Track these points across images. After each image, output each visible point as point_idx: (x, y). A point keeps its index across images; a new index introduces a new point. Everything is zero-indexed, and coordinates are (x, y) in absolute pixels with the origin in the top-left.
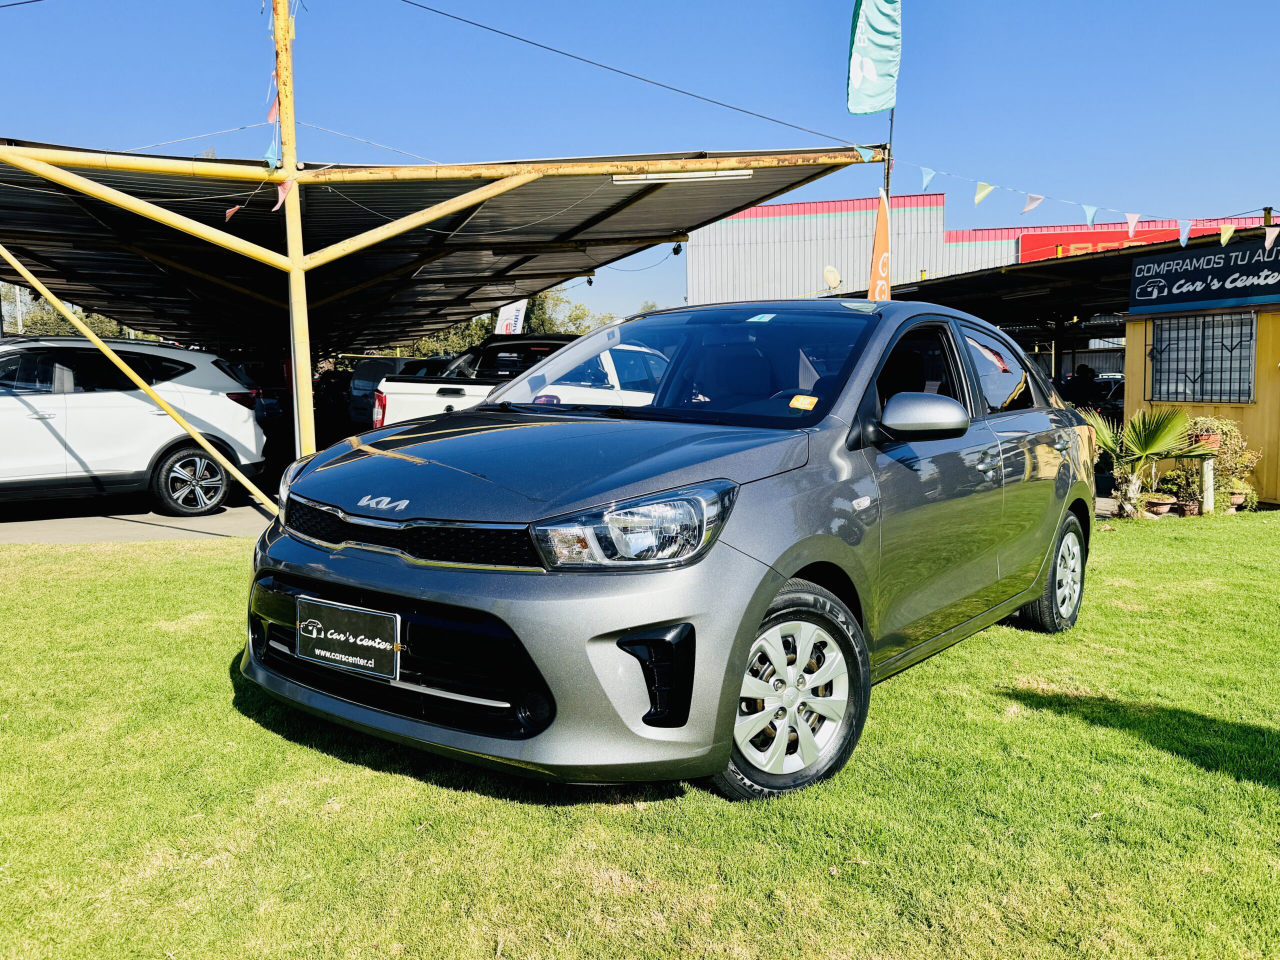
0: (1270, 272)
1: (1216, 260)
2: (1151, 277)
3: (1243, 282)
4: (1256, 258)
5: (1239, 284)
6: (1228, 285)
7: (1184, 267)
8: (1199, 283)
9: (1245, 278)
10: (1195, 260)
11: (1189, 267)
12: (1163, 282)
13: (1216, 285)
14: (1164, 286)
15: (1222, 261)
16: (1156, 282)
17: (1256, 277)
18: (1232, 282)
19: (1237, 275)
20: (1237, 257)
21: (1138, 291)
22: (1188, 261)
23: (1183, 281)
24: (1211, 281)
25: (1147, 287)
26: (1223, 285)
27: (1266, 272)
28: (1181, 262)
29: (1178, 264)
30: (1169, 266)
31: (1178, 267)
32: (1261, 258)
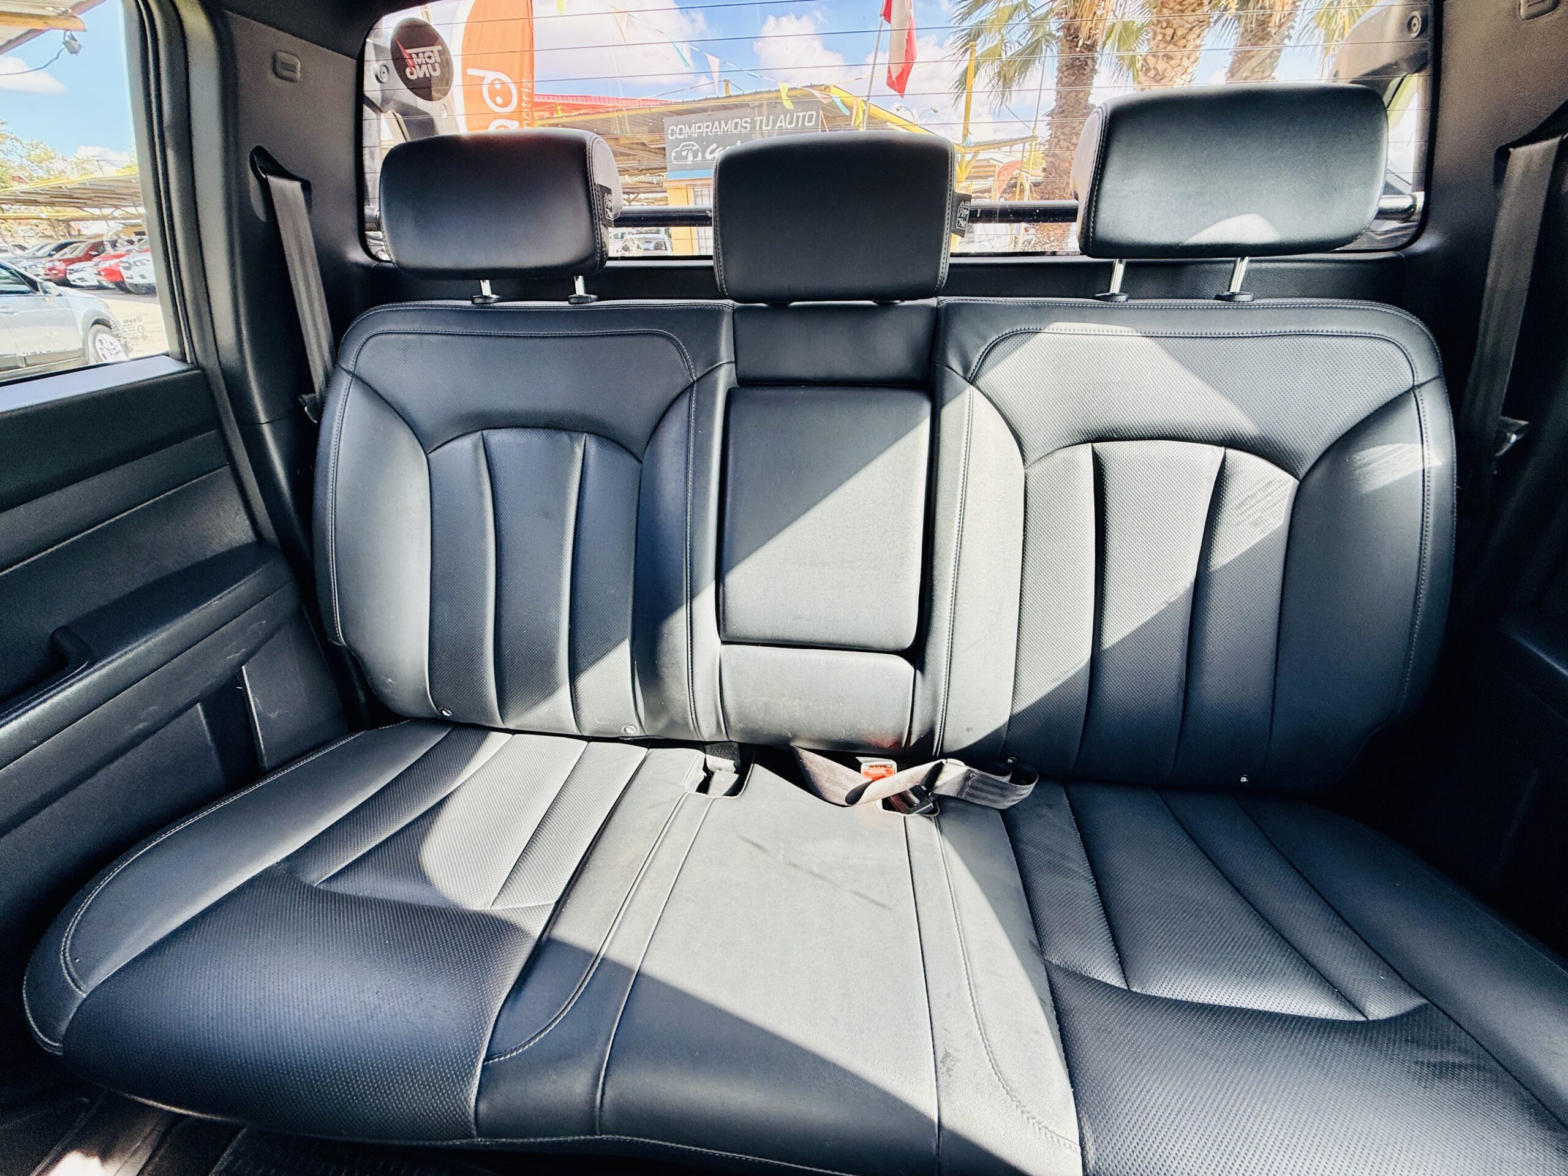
1: (744, 125)
2: (684, 140)
4: (779, 124)
7: (714, 130)
10: (723, 122)
11: (718, 130)
12: (697, 147)
14: (698, 151)
15: (748, 125)
16: (689, 145)
20: (761, 121)
21: (673, 154)
22: (717, 123)
23: (714, 146)
25: (681, 151)
28: (710, 124)
29: (708, 127)
30: (699, 128)
31: (709, 130)
32: (783, 124)
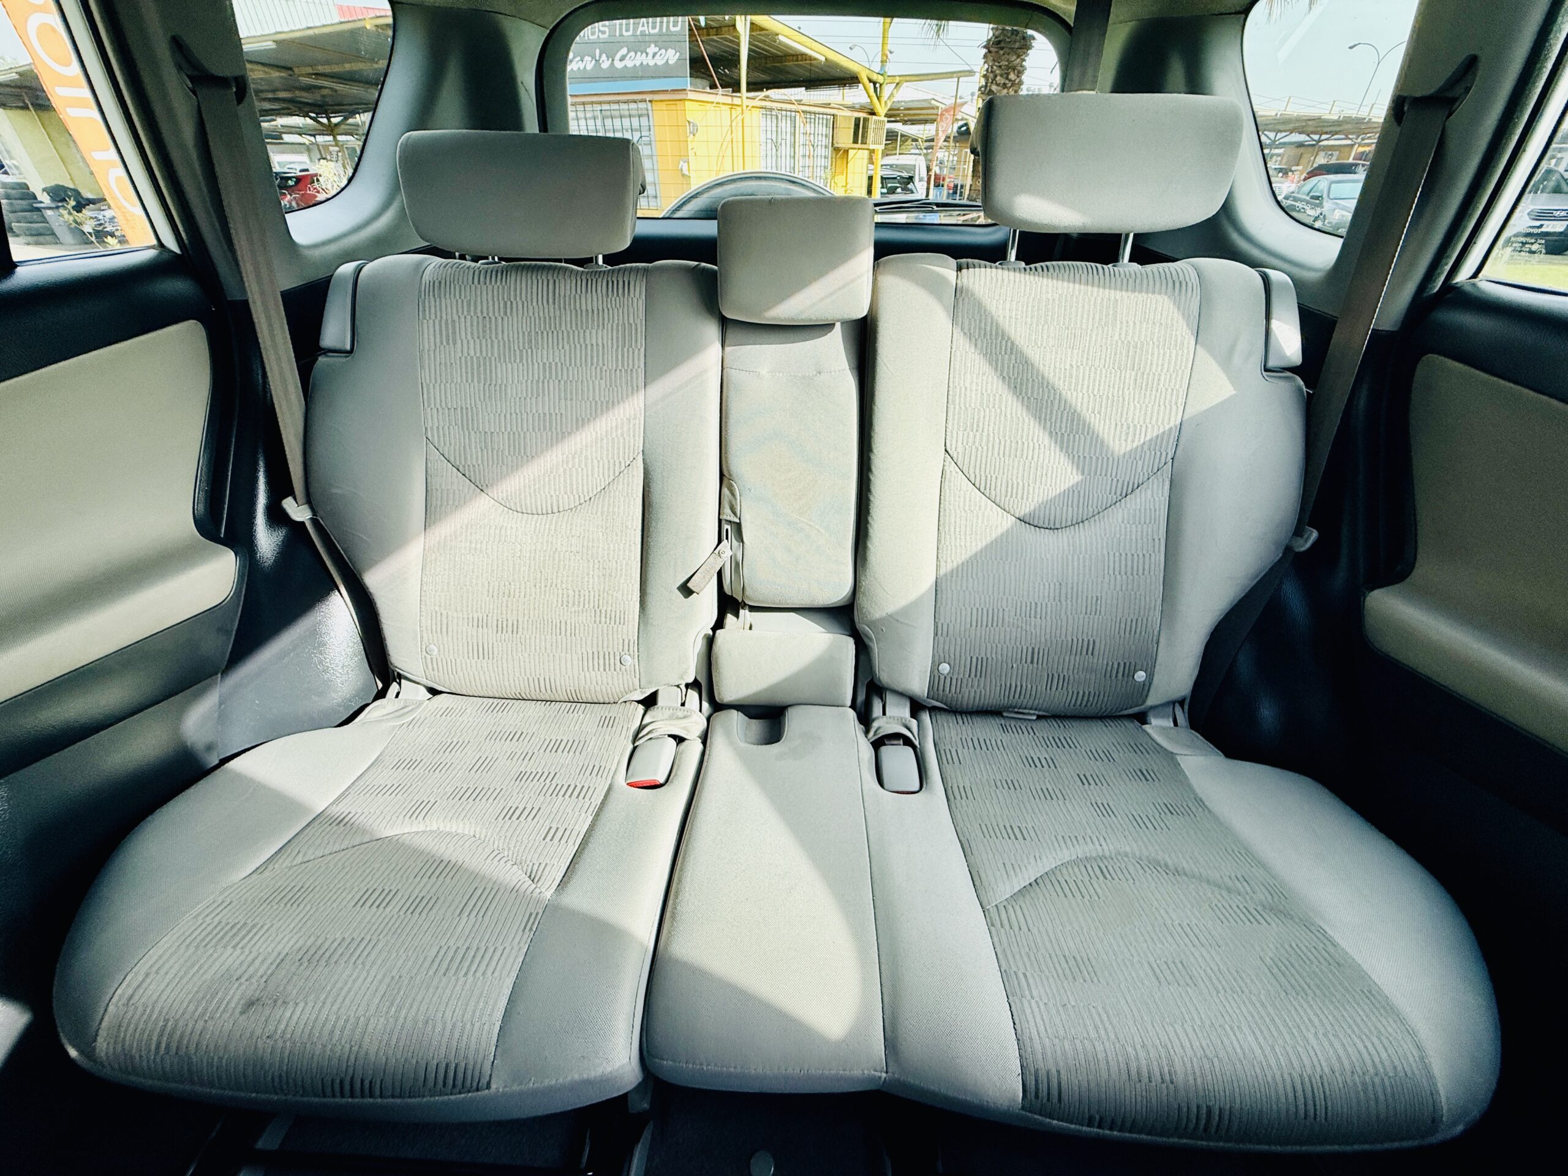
0: (657, 49)
1: (601, 29)
3: (634, 60)
5: (629, 63)
6: (619, 65)
8: (588, 59)
9: (632, 54)
13: (606, 64)
17: (644, 54)
18: (622, 59)
19: (624, 51)
20: (621, 25)
24: (600, 57)
26: (612, 64)
27: (652, 49)
32: (645, 28)
